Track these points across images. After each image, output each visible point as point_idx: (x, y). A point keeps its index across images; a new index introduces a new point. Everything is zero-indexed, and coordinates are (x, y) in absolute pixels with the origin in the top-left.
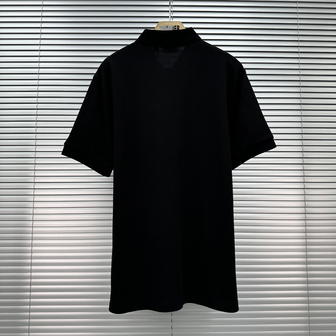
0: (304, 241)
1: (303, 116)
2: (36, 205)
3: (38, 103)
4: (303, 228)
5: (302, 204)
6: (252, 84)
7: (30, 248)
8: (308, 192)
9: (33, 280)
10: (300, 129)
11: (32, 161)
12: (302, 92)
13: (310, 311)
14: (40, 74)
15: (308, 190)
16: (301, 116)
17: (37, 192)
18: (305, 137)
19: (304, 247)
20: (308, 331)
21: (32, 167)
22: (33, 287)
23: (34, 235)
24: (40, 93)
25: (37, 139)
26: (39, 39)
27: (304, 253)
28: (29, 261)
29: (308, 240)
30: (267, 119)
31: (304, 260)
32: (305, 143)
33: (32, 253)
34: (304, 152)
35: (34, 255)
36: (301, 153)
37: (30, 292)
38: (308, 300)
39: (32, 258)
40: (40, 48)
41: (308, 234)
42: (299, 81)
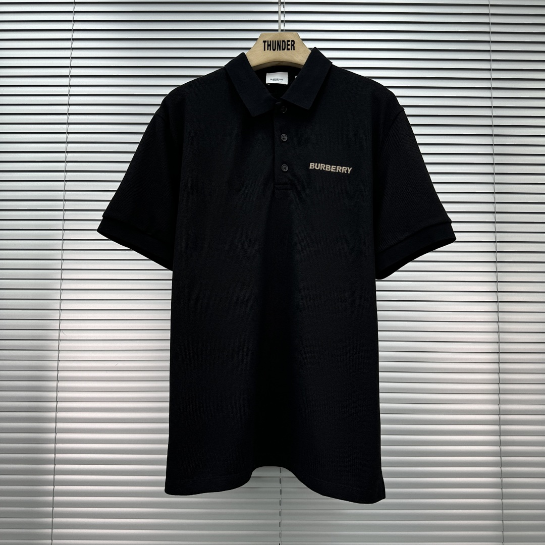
0: (495, 387)
1: (497, 183)
2: (64, 325)
3: (67, 162)
4: (495, 366)
5: (493, 327)
6: (415, 130)
7: (54, 394)
8: (503, 307)
9: (59, 446)
10: (491, 205)
11: (58, 254)
12: (496, 145)
13: (505, 501)
14: (70, 114)
15: (503, 304)
16: (493, 183)
17: (65, 305)
18: (500, 217)
19: (496, 397)
20: (500, 533)
21: (58, 264)
22: (59, 456)
23: (61, 374)
24: (70, 145)
25: (65, 220)
26: (68, 58)
27: (496, 407)
28: (53, 415)
29: (502, 386)
30: (437, 188)
31: (496, 417)
32: (500, 227)
33: (57, 401)
34: (498, 242)
35: (60, 405)
36: (492, 244)
37: (55, 464)
38: (502, 482)
39: (56, 410)
40: (70, 72)
41: (503, 376)
42: (491, 126)
